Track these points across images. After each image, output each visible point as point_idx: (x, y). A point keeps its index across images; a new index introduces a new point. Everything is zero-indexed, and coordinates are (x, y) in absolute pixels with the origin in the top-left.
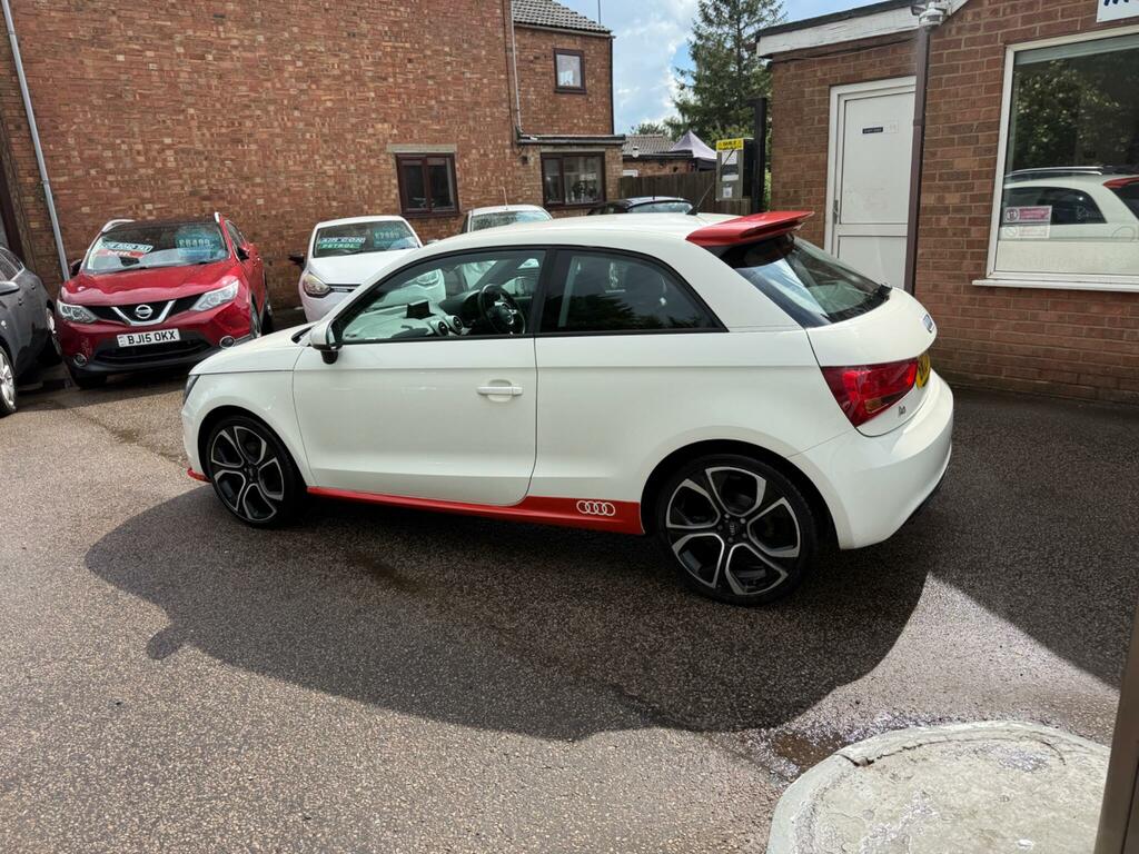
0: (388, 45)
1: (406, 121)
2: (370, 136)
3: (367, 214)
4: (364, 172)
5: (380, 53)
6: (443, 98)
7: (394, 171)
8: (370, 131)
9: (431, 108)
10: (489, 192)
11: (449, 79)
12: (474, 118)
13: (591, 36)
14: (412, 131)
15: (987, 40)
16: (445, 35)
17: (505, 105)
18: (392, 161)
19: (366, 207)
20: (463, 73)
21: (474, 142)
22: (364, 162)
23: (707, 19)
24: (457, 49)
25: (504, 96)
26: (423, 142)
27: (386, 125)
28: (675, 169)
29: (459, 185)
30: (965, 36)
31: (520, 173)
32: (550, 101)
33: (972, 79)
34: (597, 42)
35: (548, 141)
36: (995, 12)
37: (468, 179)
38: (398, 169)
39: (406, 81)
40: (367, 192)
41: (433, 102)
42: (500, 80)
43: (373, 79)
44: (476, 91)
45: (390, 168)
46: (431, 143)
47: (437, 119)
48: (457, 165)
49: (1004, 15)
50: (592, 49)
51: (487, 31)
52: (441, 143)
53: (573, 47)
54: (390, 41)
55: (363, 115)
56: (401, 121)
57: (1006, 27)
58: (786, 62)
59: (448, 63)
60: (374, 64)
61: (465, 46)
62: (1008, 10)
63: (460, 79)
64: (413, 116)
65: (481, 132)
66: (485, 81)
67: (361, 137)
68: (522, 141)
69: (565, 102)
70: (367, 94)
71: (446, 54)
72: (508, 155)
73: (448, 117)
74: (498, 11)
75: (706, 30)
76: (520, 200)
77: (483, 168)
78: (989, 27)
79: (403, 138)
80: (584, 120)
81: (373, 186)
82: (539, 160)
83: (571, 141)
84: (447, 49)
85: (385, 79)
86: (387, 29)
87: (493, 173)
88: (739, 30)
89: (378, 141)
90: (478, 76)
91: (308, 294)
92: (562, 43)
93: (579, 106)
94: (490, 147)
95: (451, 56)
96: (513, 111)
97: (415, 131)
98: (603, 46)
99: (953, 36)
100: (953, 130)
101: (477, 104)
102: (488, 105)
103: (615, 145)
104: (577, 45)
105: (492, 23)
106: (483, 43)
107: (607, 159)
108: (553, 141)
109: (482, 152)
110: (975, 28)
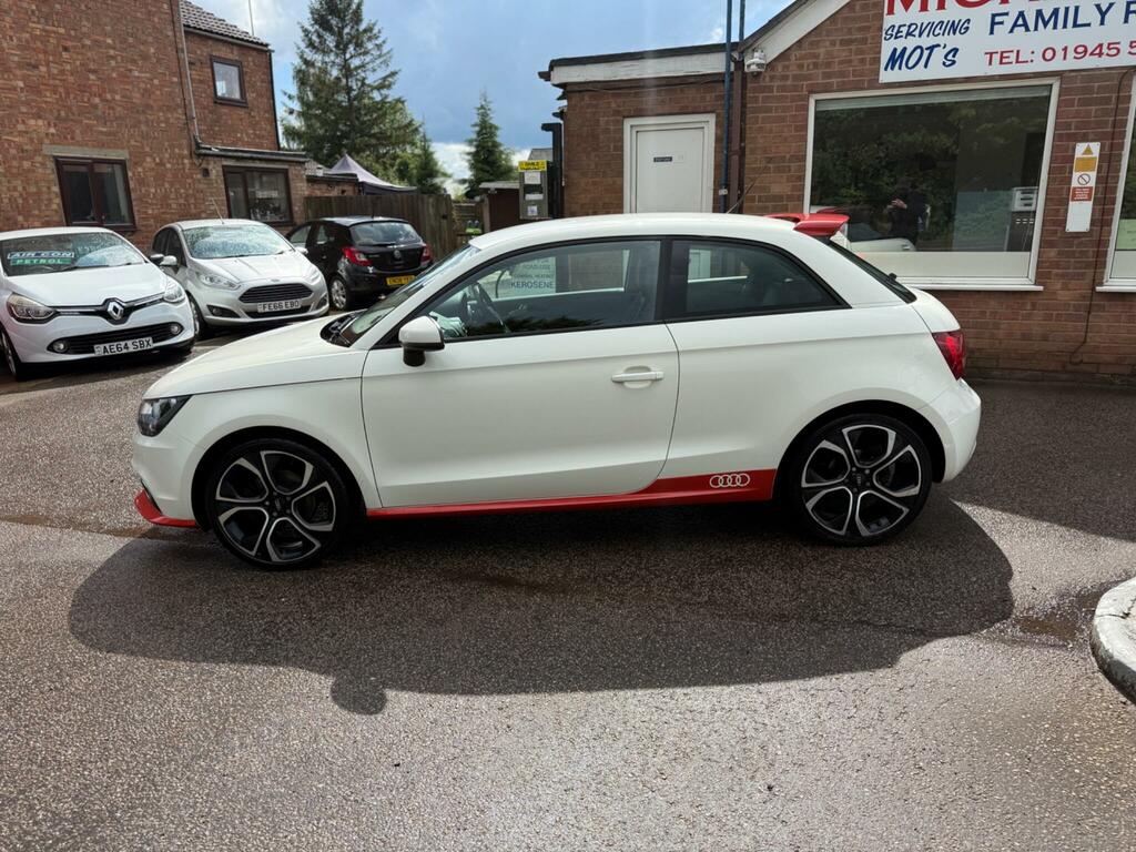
0: (37, 28)
1: (66, 120)
2: (21, 133)
3: (22, 228)
4: (16, 176)
5: (27, 35)
6: (109, 96)
7: (54, 177)
8: (21, 127)
9: (95, 106)
10: (169, 205)
11: (114, 75)
12: (147, 122)
13: (250, 48)
14: (73, 132)
15: (795, 88)
16: (106, 25)
17: (180, 111)
18: (51, 165)
19: (20, 218)
20: (130, 70)
21: (147, 149)
22: (15, 163)
23: (311, 44)
24: (121, 43)
25: (179, 100)
26: (87, 145)
27: (40, 122)
28: (343, 192)
29: (133, 196)
30: (776, 84)
31: (201, 186)
32: (210, 112)
33: (783, 119)
34: (255, 53)
35: (230, 154)
36: (801, 67)
37: (143, 190)
38: (58, 174)
39: (62, 72)
40: (20, 201)
41: (97, 100)
42: (172, 83)
43: (20, 66)
44: (147, 93)
45: (50, 172)
46: (98, 147)
47: (104, 120)
48: (130, 174)
49: (808, 69)
50: (251, 61)
51: (154, 27)
52: (110, 147)
53: (230, 56)
54: (38, 23)
55: (11, 107)
56: (58, 118)
57: (810, 79)
58: (580, 92)
59: (113, 58)
60: (19, 47)
61: (131, 40)
62: (811, 67)
63: (128, 77)
64: (73, 114)
65: (155, 138)
66: (156, 82)
67: (8, 134)
68: (203, 151)
69: (225, 114)
70: (14, 83)
71: (109, 47)
72: (188, 166)
73: (117, 119)
74: (165, 6)
75: (310, 55)
76: (203, 215)
77: (160, 178)
78: (796, 78)
79: (63, 138)
80: (247, 134)
81: (29, 194)
82: (221, 174)
83: (255, 155)
84: (109, 41)
85: (36, 67)
86: (34, 7)
87: (172, 184)
88: (346, 60)
89: (32, 140)
90: (148, 75)
91: (18, 319)
92: (220, 50)
93: (241, 120)
94: (167, 156)
95: (114, 49)
96: (189, 119)
97: (78, 131)
98: (263, 58)
99: (767, 82)
100: (770, 160)
101: (148, 106)
102: (160, 109)
103: (297, 162)
104: (235, 55)
105: (160, 18)
106: (150, 39)
107: (290, 175)
108: (235, 154)
109: (157, 160)
110: (785, 78)
